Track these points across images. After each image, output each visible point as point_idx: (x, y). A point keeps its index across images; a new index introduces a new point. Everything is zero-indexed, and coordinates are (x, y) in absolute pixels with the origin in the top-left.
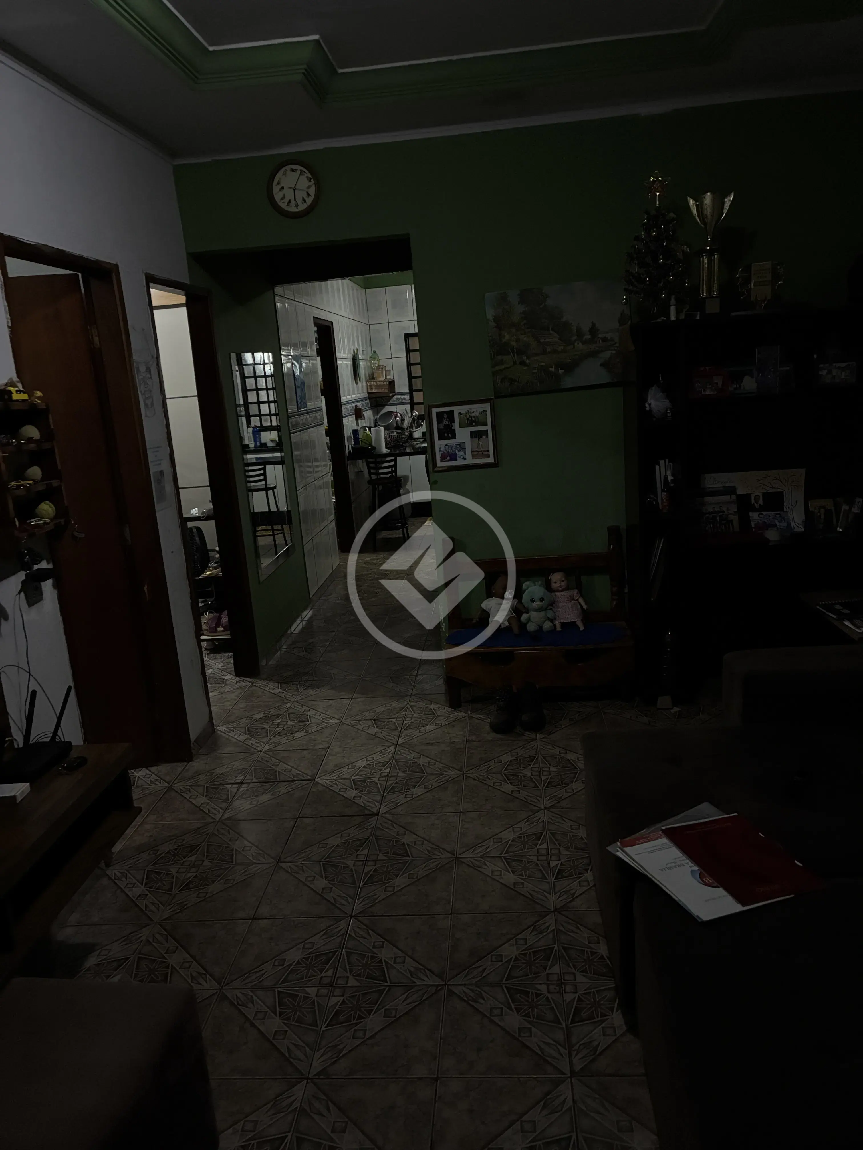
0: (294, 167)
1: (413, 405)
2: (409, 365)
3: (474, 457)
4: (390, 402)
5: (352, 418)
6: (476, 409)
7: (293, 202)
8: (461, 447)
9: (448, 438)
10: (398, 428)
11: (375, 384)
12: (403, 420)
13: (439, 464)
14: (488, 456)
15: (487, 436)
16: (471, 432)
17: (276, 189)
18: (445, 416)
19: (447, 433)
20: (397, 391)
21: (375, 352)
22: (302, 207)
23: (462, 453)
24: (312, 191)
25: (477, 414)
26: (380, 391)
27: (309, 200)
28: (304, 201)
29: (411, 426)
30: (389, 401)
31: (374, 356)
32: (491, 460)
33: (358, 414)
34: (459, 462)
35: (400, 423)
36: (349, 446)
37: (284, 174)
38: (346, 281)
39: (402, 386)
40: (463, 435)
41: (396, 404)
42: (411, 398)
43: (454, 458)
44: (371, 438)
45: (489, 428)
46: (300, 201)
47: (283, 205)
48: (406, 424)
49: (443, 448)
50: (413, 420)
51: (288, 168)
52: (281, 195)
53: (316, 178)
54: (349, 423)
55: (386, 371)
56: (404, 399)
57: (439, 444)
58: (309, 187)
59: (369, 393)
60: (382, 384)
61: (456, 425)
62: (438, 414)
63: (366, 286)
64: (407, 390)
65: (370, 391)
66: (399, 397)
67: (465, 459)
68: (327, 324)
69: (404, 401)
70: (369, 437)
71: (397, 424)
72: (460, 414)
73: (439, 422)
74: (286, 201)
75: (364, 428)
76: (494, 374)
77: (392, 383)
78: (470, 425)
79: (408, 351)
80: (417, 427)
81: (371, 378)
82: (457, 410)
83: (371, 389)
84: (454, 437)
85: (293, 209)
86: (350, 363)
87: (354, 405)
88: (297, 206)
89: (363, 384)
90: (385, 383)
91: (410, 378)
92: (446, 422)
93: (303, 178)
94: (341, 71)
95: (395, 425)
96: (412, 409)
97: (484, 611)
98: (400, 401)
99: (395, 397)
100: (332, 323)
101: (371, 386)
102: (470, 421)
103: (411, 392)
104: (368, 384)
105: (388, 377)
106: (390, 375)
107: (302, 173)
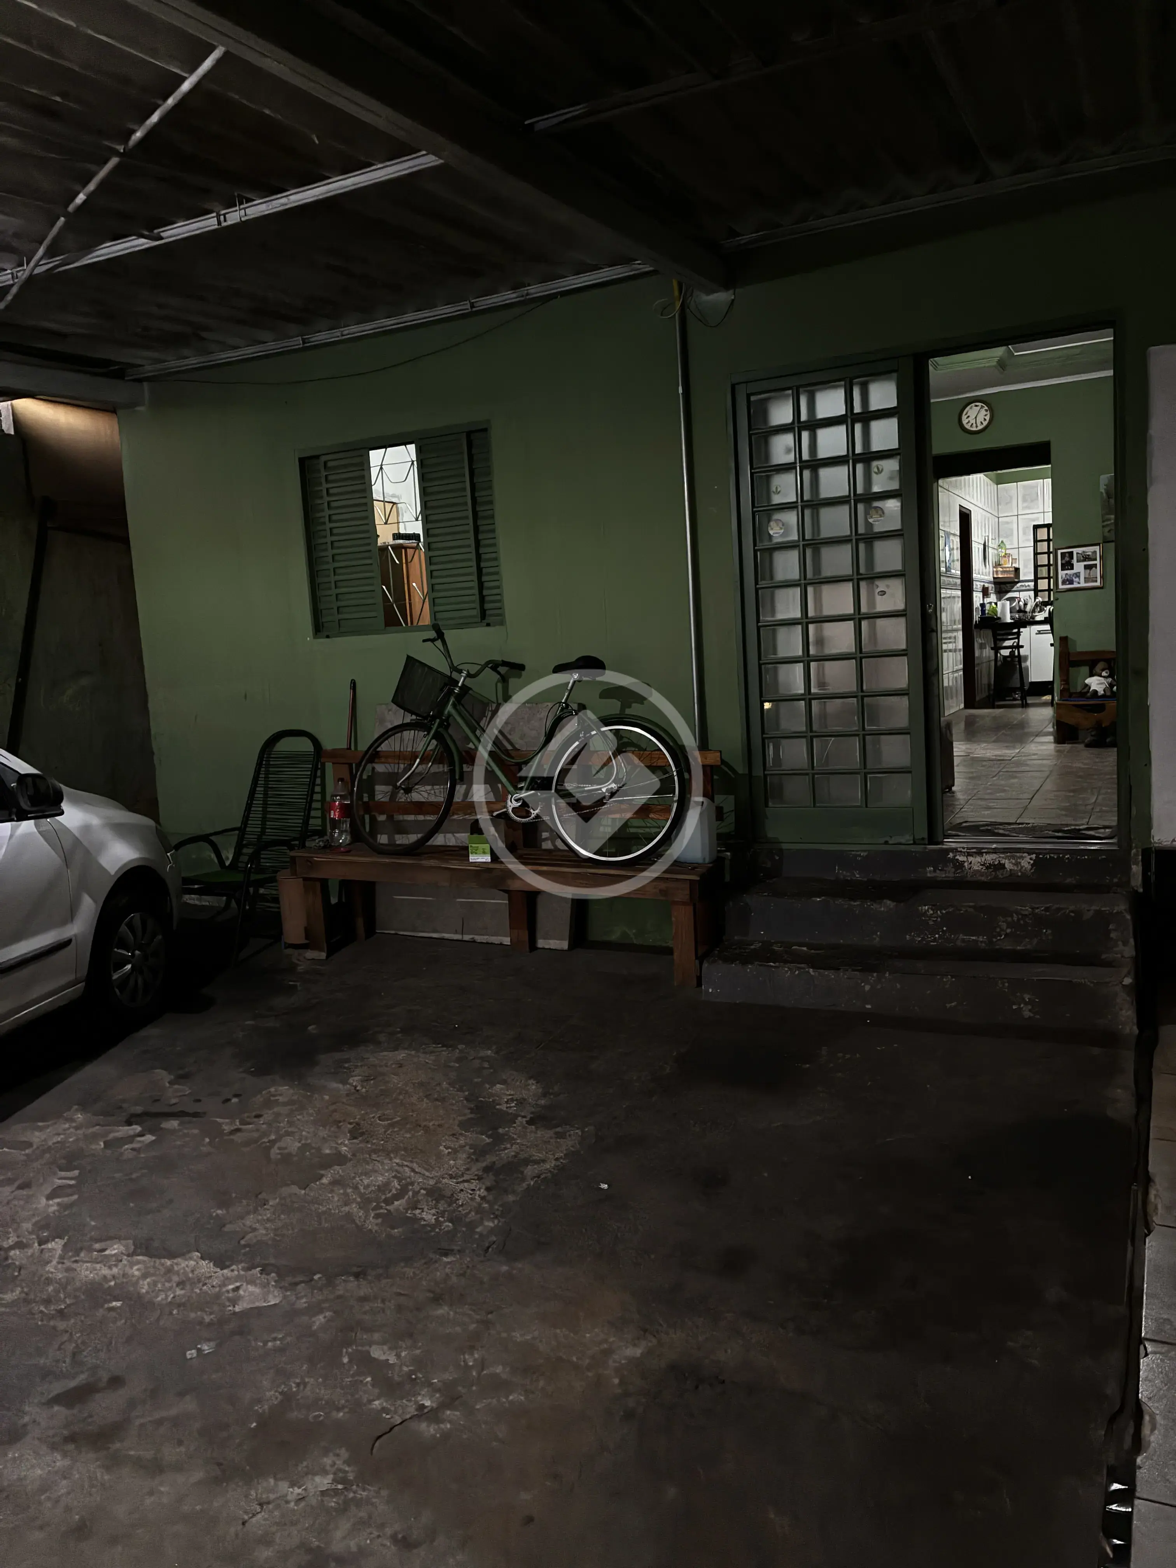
0: (977, 404)
1: (1036, 591)
2: (1036, 554)
3: (1086, 581)
4: (1015, 589)
5: (981, 595)
6: (1089, 550)
7: (974, 425)
8: (1077, 575)
9: (1068, 569)
10: (1020, 611)
11: (1001, 569)
12: (1025, 604)
13: (1061, 586)
14: (1096, 581)
15: (1096, 568)
16: (1085, 566)
17: (964, 417)
18: (1067, 555)
19: (1067, 565)
20: (1021, 578)
21: (1002, 542)
22: (980, 427)
23: (1077, 579)
24: (988, 418)
25: (1090, 553)
26: (1006, 576)
27: (985, 423)
28: (982, 423)
29: (1034, 611)
30: (1013, 587)
31: (1001, 545)
32: (1098, 584)
33: (985, 592)
34: (1075, 585)
35: (1022, 607)
36: (976, 617)
37: (971, 408)
38: (981, 476)
39: (1027, 574)
40: (1079, 567)
41: (1019, 591)
42: (1036, 585)
43: (1071, 582)
44: (997, 612)
45: (1098, 562)
46: (979, 424)
47: (968, 427)
48: (1028, 608)
49: (1064, 576)
50: (1036, 605)
51: (973, 404)
52: (967, 421)
53: (991, 409)
54: (977, 598)
55: (1012, 559)
56: (1029, 586)
57: (1062, 574)
58: (986, 415)
59: (994, 578)
60: (1008, 569)
61: (1074, 561)
62: (1062, 553)
63: (999, 481)
64: (1033, 578)
65: (995, 576)
66: (1023, 584)
67: (1079, 583)
68: (967, 512)
69: (1028, 588)
70: (994, 611)
71: (1020, 607)
72: (1077, 553)
73: (1062, 558)
74: (970, 424)
75: (990, 603)
76: (1103, 527)
77: (1017, 570)
78: (1084, 560)
79: (1036, 541)
80: (1040, 611)
81: (998, 564)
82: (1075, 551)
83: (997, 574)
84: (1072, 568)
85: (974, 429)
86: (982, 547)
87: (982, 584)
88: (977, 427)
89: (990, 568)
90: (1011, 569)
91: (1036, 567)
92: (1067, 559)
93: (983, 412)
94: (1016, 354)
95: (1018, 609)
96: (1036, 596)
97: (1087, 685)
98: (1024, 588)
99: (1020, 584)
100: (970, 511)
101: (997, 572)
102: (1086, 558)
103: (1036, 579)
104: (995, 570)
105: (1014, 565)
106: (1016, 563)
107: (982, 407)
